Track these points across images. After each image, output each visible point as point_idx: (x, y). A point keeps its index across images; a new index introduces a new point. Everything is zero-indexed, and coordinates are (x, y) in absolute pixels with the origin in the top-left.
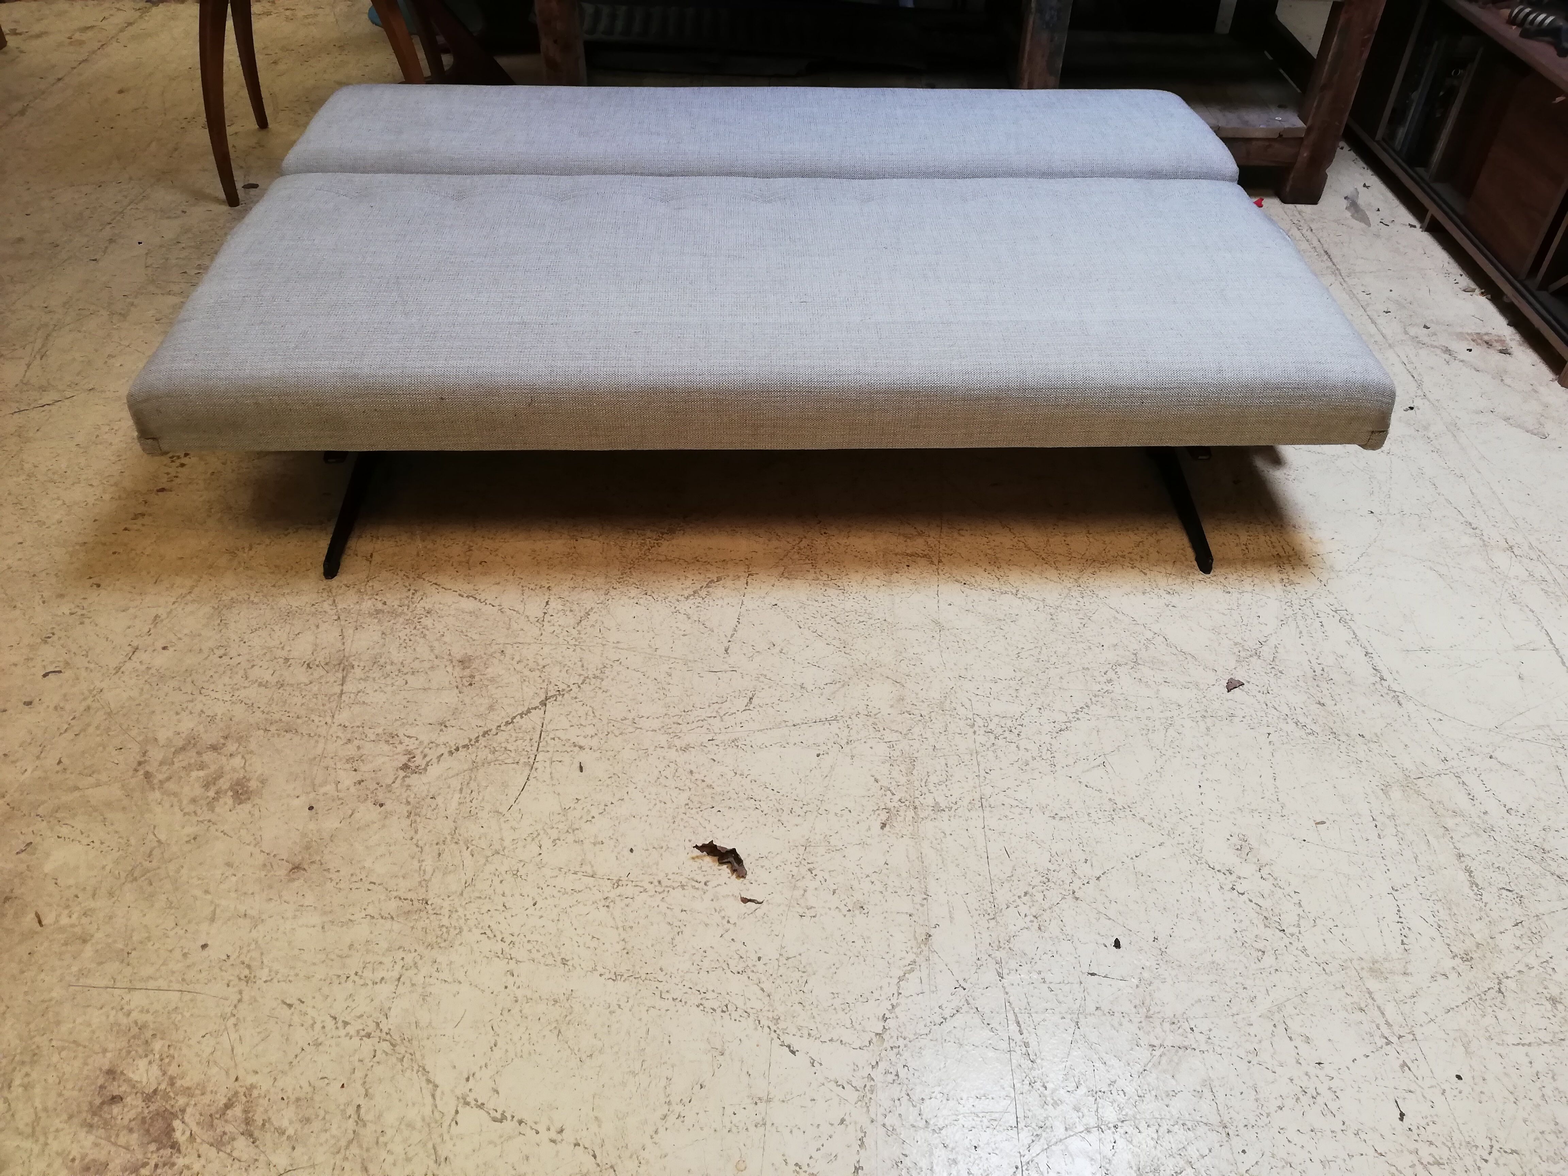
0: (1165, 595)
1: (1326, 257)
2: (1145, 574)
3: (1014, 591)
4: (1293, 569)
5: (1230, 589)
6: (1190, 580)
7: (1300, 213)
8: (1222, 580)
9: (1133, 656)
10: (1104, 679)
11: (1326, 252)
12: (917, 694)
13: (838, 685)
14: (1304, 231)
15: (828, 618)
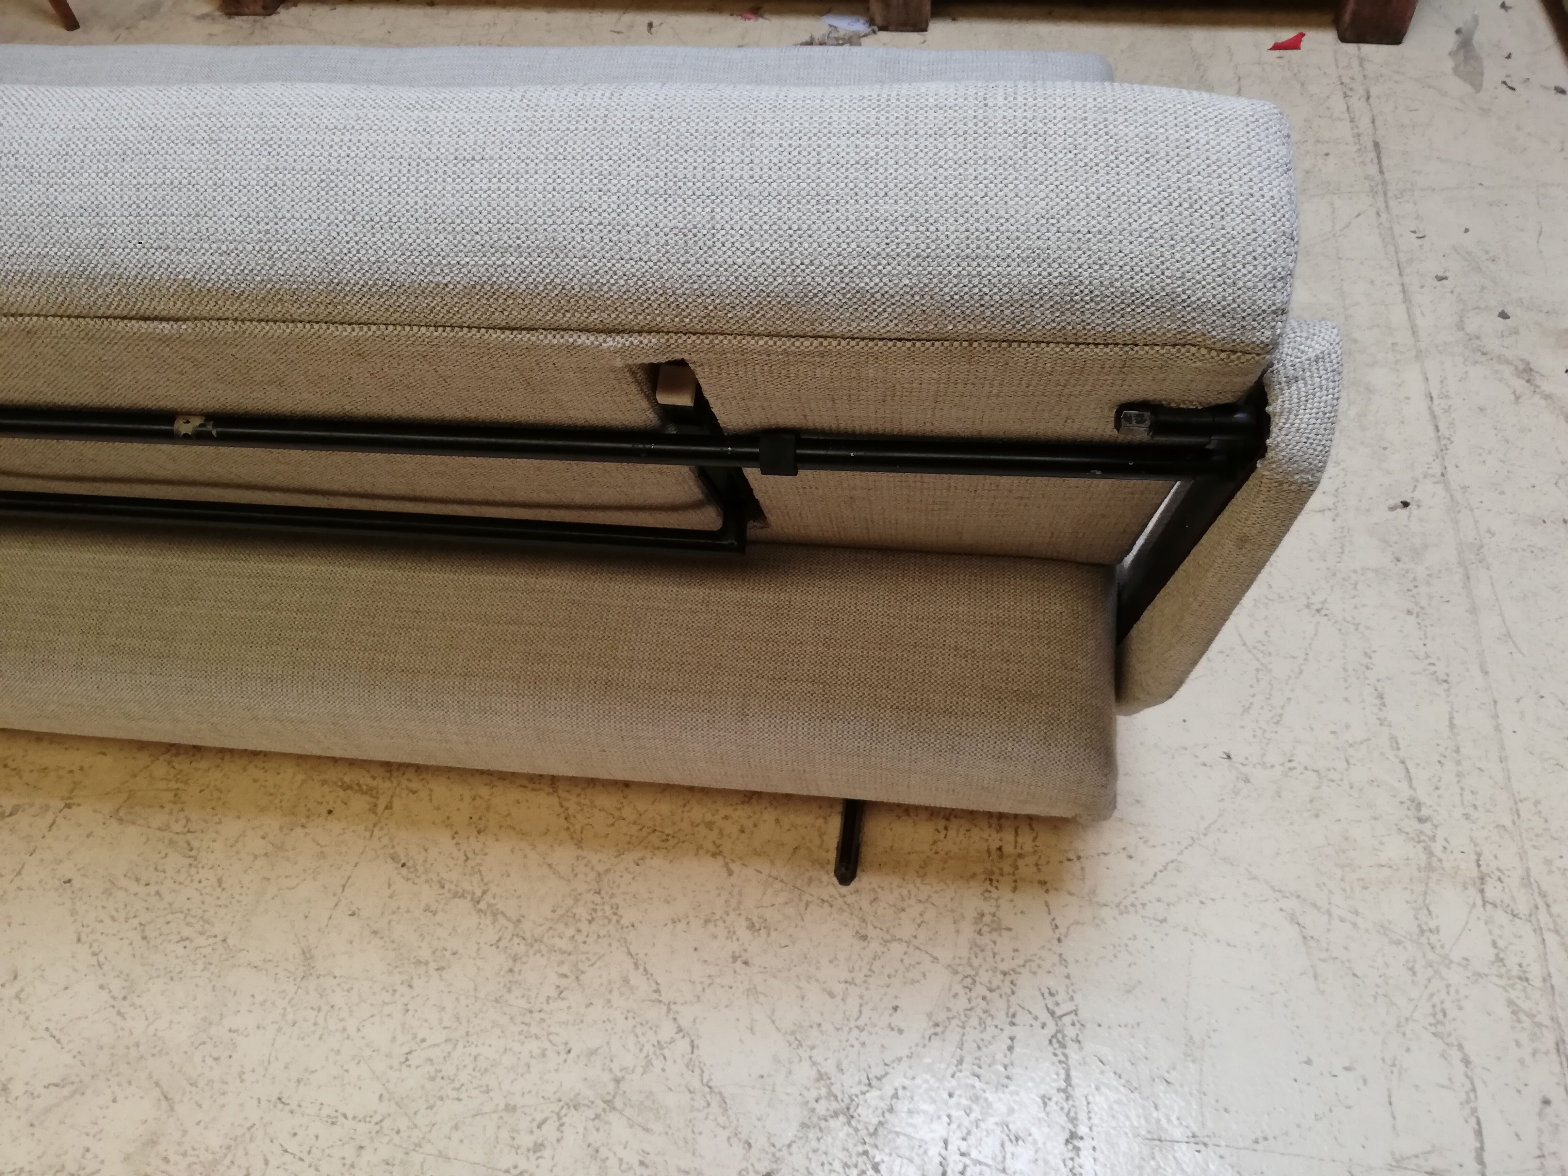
0: (743, 933)
1: (1373, 155)
2: (730, 873)
3: (478, 892)
4: (1015, 889)
5: (871, 932)
6: (806, 897)
7: (1362, 61)
8: (865, 904)
9: (611, 1087)
10: (526, 1140)
11: (1376, 145)
12: (185, 1132)
13: (66, 1091)
14: (1354, 101)
15: (135, 922)
